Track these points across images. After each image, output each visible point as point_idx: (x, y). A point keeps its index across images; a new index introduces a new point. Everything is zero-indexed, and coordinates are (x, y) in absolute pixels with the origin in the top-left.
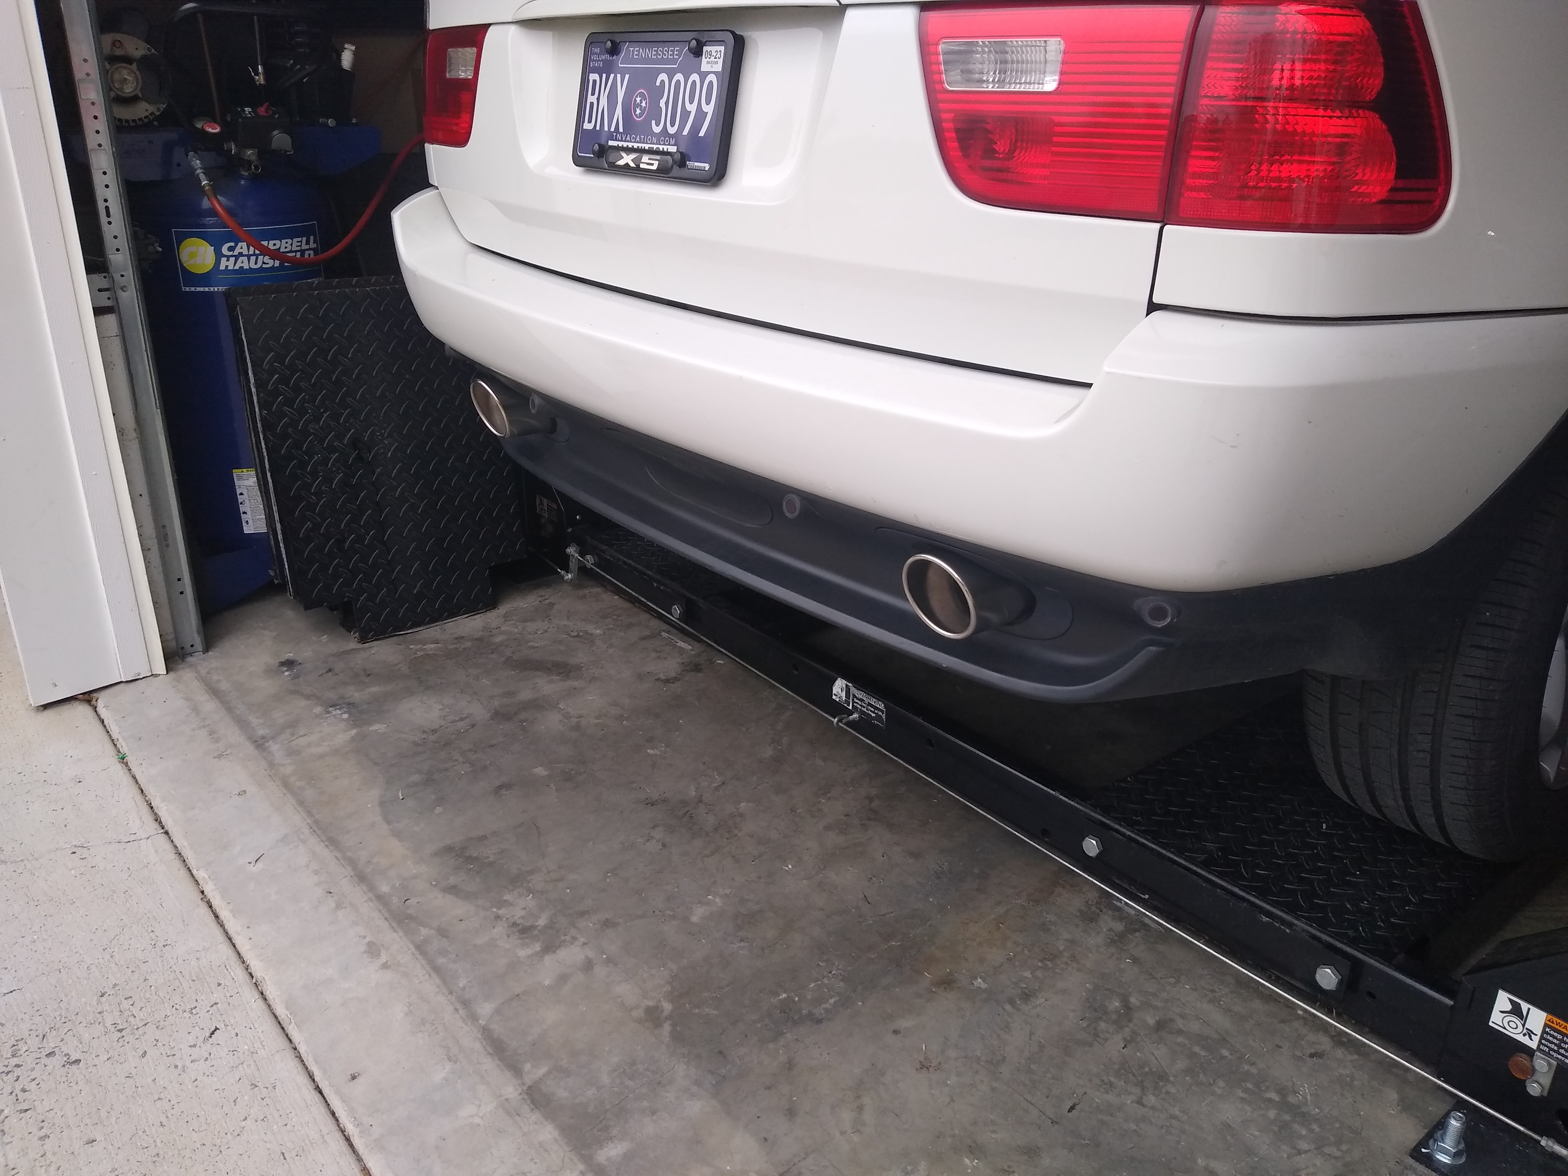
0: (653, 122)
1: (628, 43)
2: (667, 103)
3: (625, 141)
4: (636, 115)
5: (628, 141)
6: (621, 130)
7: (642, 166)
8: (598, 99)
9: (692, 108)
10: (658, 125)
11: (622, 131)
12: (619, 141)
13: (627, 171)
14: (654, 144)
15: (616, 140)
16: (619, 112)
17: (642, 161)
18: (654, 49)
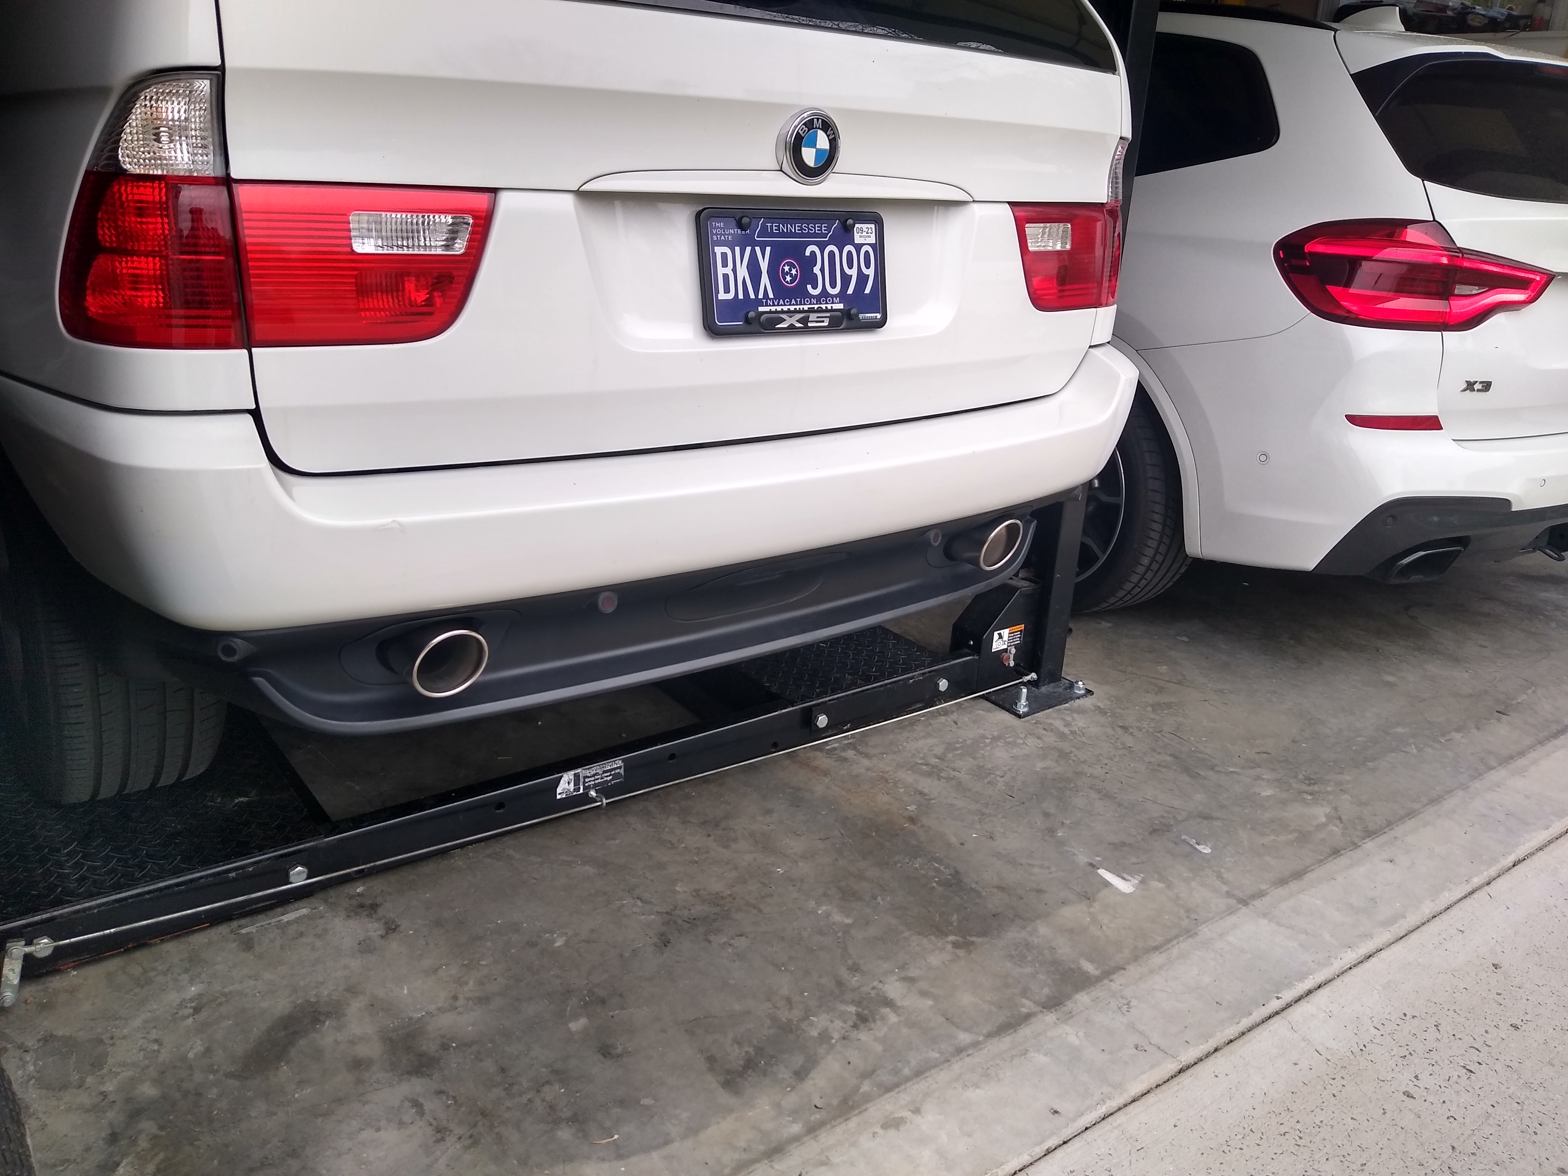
0: (809, 287)
1: (763, 219)
2: (822, 270)
3: (778, 305)
4: (787, 282)
5: (782, 305)
6: (771, 296)
7: (810, 325)
8: (734, 270)
9: (853, 272)
10: (815, 287)
11: (773, 297)
12: (770, 306)
13: (791, 331)
14: (814, 304)
15: (767, 305)
16: (765, 280)
17: (810, 320)
18: (797, 225)
